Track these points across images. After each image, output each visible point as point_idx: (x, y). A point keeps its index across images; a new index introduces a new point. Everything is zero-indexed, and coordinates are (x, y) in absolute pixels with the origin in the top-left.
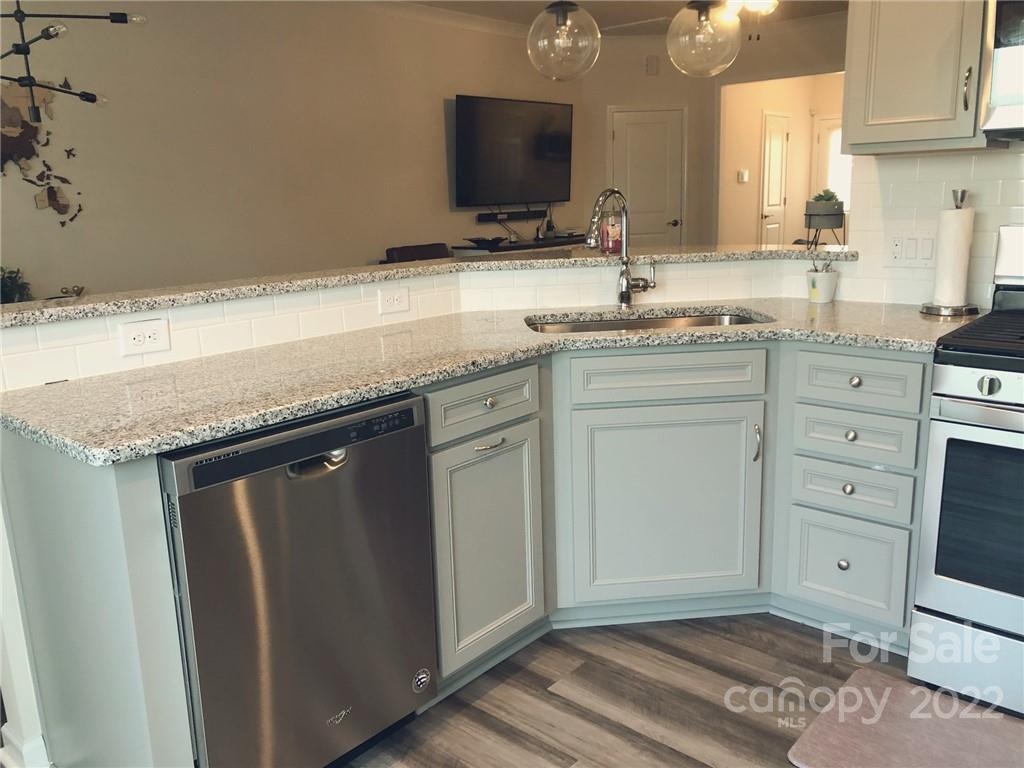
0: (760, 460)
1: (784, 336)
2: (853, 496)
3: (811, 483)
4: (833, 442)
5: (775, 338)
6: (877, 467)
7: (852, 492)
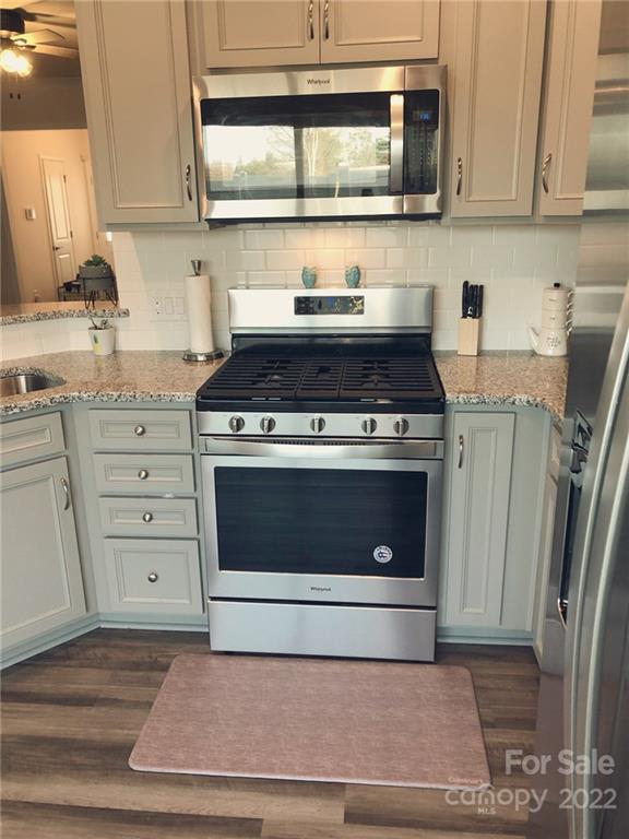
0: (71, 507)
1: (74, 398)
2: (152, 522)
3: (117, 517)
4: (129, 482)
5: (66, 401)
6: (168, 496)
7: (151, 519)
